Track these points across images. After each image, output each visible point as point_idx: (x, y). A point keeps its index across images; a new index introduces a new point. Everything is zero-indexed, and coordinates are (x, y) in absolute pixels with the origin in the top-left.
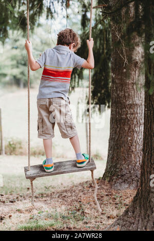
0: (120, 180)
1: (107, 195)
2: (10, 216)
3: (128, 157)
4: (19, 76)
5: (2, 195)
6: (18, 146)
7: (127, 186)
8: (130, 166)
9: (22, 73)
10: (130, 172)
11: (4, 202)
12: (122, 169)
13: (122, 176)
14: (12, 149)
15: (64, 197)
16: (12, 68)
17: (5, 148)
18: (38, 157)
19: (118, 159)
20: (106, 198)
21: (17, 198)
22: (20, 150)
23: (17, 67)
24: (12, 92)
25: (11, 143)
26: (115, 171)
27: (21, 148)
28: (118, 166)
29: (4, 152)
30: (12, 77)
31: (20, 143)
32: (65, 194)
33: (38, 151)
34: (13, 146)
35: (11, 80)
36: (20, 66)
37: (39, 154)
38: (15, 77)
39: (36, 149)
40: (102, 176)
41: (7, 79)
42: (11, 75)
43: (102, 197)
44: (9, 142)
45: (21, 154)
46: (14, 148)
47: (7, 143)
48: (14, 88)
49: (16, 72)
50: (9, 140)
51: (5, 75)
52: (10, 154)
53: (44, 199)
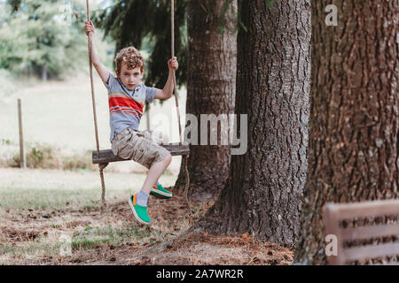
0: (201, 188)
1: (181, 208)
2: (46, 233)
3: (211, 156)
4: (41, 62)
5: (30, 210)
6: (46, 155)
7: (209, 196)
8: (214, 169)
9: (46, 57)
10: (214, 176)
11: (35, 218)
12: (202, 173)
13: (203, 182)
14: (37, 159)
15: (121, 210)
16: (30, 50)
17: (27, 158)
18: (76, 171)
19: (196, 159)
20: (180, 212)
21: (53, 213)
22: (50, 161)
23: (38, 48)
24: (31, 86)
25: (37, 150)
26: (193, 176)
27: (50, 158)
28: (197, 168)
29: (25, 164)
30: (30, 64)
31: (49, 151)
32: (122, 207)
33: (76, 163)
34: (39, 155)
35: (28, 67)
36: (42, 45)
37: (78, 166)
38: (34, 63)
39: (72, 160)
40: (174, 185)
41: (23, 65)
42: (28, 59)
43: (175, 210)
44: (34, 150)
45: (51, 167)
46: (40, 159)
47: (31, 150)
48: (33, 80)
49: (36, 55)
50: (33, 146)
51: (19, 60)
52: (35, 167)
53: (92, 213)
